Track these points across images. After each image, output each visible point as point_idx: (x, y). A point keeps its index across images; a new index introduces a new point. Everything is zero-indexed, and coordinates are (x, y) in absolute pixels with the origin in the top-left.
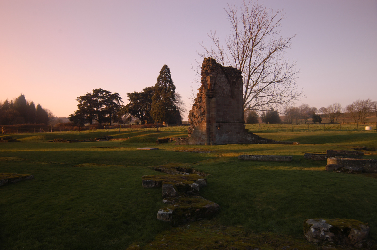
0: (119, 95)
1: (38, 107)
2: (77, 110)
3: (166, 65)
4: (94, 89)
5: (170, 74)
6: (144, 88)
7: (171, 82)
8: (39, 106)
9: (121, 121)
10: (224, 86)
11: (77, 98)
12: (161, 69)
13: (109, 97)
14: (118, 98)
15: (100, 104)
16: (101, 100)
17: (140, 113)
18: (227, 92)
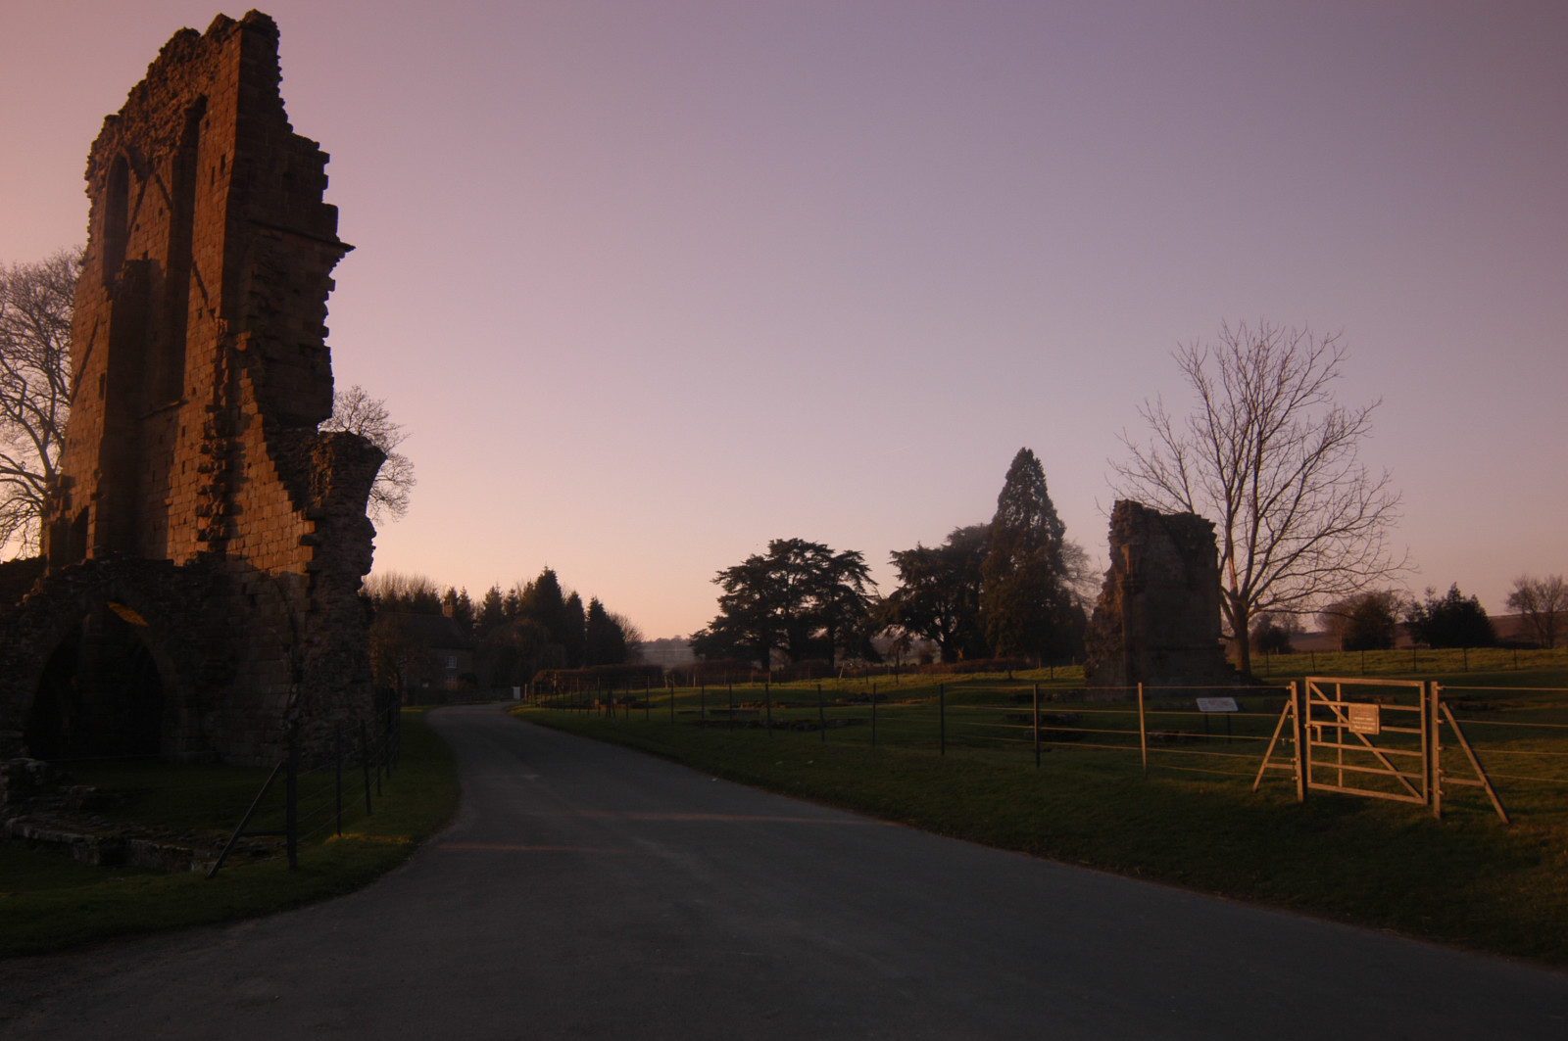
0: (861, 558)
2: (718, 618)
3: (1027, 449)
4: (772, 541)
5: (1043, 480)
6: (951, 530)
7: (1047, 510)
8: (596, 607)
11: (717, 576)
12: (1011, 463)
13: (825, 565)
14: (858, 570)
15: (796, 594)
16: (798, 577)
17: (938, 621)
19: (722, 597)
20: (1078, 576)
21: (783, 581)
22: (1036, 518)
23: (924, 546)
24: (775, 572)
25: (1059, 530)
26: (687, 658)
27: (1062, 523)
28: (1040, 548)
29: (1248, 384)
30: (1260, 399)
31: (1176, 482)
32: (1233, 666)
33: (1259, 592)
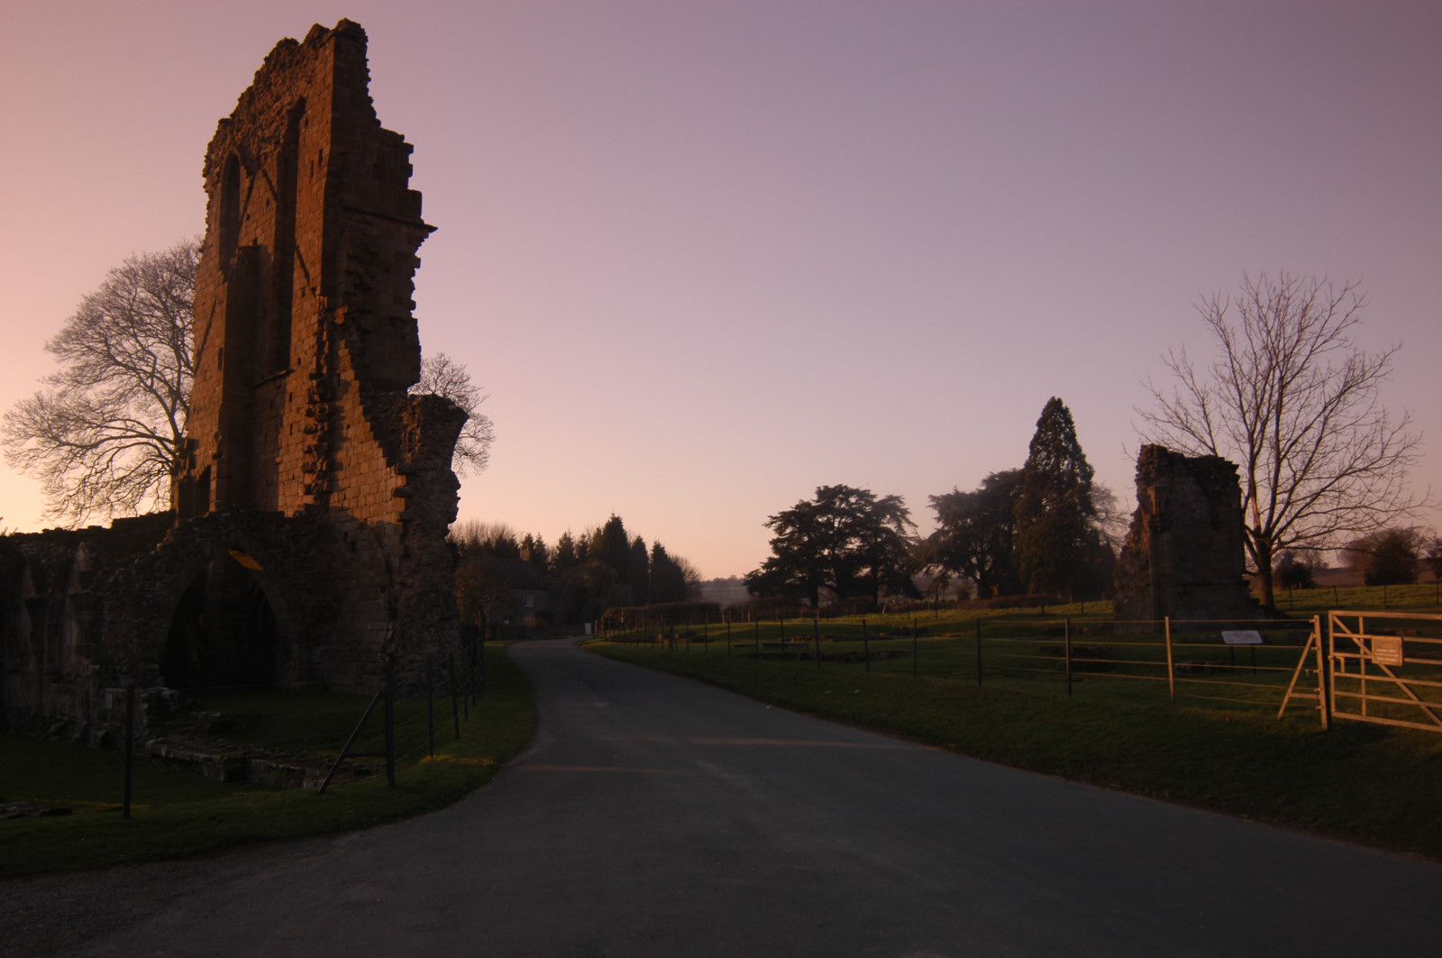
0: (901, 502)
1: (654, 551)
2: (770, 559)
4: (819, 488)
5: (1073, 428)
6: (986, 475)
7: (1076, 454)
8: (659, 550)
9: (912, 591)
11: (768, 520)
12: (1041, 411)
13: (868, 509)
14: (898, 513)
15: (842, 536)
16: (843, 520)
17: (974, 560)
19: (774, 540)
20: (1107, 516)
21: (829, 524)
22: (1066, 462)
23: (961, 490)
24: (822, 516)
25: (1088, 473)
26: (742, 596)
27: (1090, 467)
28: (1070, 490)
29: (1269, 332)
30: (1281, 346)
31: (1199, 426)
32: (1257, 601)
33: (1281, 530)
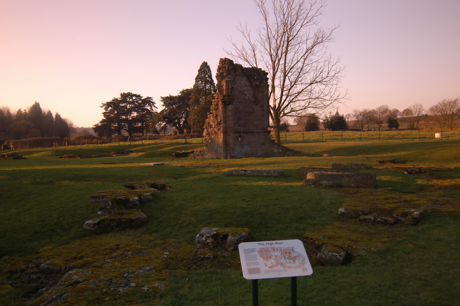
0: (152, 99)
1: (56, 116)
2: (103, 119)
3: (205, 62)
4: (121, 93)
5: (211, 73)
6: (181, 90)
7: (212, 83)
8: (58, 116)
9: (156, 131)
10: (245, 90)
11: (102, 105)
12: (200, 66)
13: (140, 102)
14: (151, 104)
15: (130, 111)
16: (131, 105)
17: (176, 121)
18: (249, 97)
19: (104, 112)
21: (125, 107)
22: (208, 85)
23: (172, 95)
24: (123, 104)
26: (93, 133)
33: (284, 108)
